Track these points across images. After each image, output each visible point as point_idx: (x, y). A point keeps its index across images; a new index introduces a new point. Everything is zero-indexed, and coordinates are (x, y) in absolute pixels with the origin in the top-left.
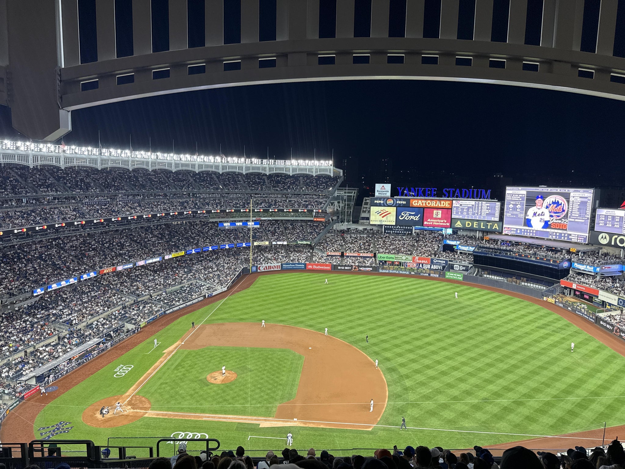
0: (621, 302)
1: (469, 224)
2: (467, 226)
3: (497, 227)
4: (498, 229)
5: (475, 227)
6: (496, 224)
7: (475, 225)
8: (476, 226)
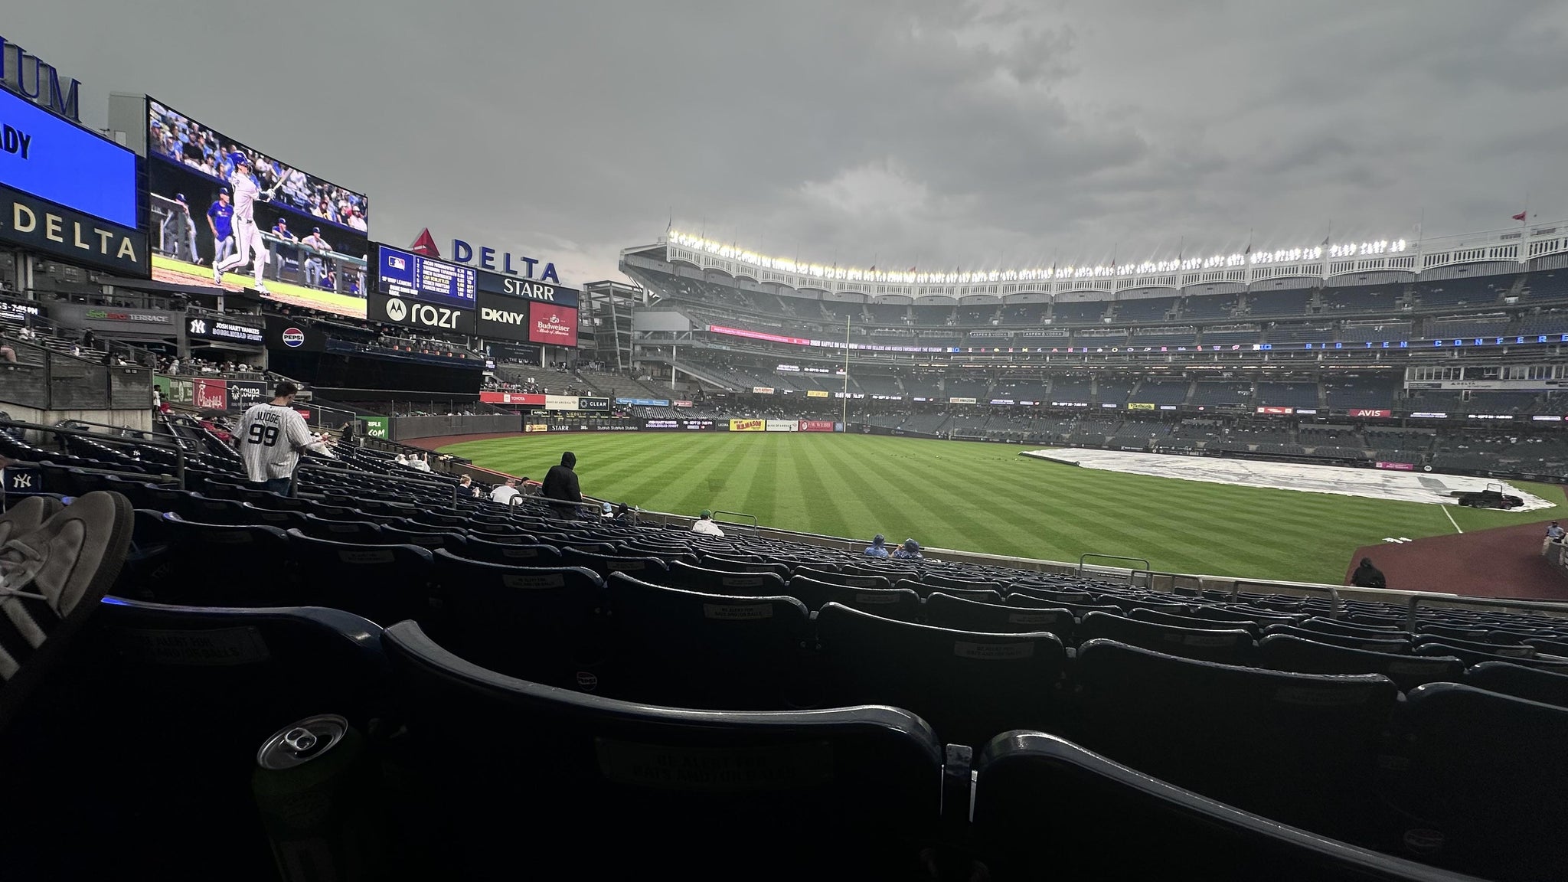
0: (584, 404)
1: (25, 222)
2: (18, 227)
3: (131, 252)
4: (134, 259)
5: (50, 236)
6: (126, 241)
7: (50, 227)
8: (55, 233)
